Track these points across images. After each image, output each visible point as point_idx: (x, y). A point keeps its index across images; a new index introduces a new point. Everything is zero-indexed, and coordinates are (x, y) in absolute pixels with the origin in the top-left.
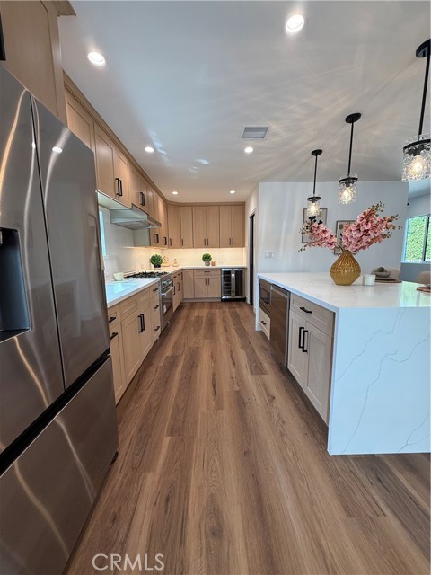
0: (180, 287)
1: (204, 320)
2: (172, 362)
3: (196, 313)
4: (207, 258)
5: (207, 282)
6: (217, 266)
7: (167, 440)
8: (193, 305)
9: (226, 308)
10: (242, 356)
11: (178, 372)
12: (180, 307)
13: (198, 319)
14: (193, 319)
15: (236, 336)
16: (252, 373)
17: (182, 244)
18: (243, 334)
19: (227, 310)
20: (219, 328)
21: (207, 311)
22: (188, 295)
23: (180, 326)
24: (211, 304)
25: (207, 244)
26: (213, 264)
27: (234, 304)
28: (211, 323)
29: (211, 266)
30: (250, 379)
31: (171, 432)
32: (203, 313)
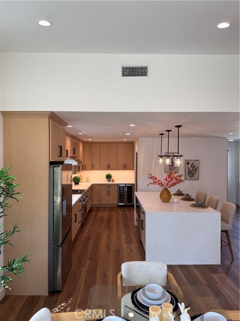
0: (91, 197)
1: (105, 218)
2: (88, 239)
3: (100, 214)
4: (109, 177)
5: (109, 193)
6: (116, 182)
7: (88, 262)
8: (98, 209)
9: (120, 211)
10: (123, 237)
11: (91, 243)
12: (91, 210)
13: (102, 218)
14: (98, 218)
15: (123, 227)
16: (126, 243)
17: (93, 168)
18: (127, 226)
19: (121, 213)
20: (114, 223)
21: (107, 213)
22: (96, 202)
23: (91, 221)
24: (111, 208)
25: (109, 168)
26: (113, 181)
27: (126, 209)
28: (109, 220)
29: (111, 183)
30: (124, 245)
31: (90, 259)
32: (105, 214)
